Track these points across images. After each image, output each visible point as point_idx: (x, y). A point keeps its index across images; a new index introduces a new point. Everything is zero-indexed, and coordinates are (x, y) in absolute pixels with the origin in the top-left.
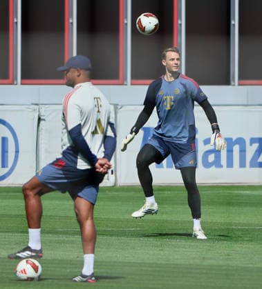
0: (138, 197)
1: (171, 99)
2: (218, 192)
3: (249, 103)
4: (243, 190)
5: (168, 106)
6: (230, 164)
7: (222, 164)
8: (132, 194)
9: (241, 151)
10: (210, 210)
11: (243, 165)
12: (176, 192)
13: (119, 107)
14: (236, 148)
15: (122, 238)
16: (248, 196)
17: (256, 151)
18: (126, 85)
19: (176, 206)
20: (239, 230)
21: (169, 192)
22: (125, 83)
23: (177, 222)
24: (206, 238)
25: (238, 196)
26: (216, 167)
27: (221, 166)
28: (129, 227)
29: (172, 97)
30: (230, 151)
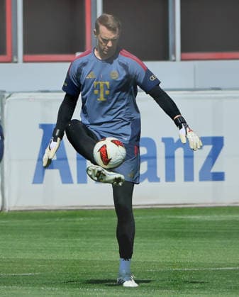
0: (37, 227)
1: (105, 85)
2: (153, 217)
3: (197, 87)
4: (190, 214)
5: (102, 95)
6: (170, 176)
7: (158, 176)
8: (27, 222)
9: (186, 157)
10: (142, 244)
11: (189, 177)
12: (92, 219)
13: (7, 95)
14: (179, 153)
15: (14, 287)
16: (198, 222)
17: (209, 157)
18: (17, 62)
19: (92, 239)
20: (185, 272)
21: (82, 219)
22: (15, 60)
23: (93, 263)
24: (136, 285)
25: (183, 223)
26: (150, 180)
27: (158, 180)
28: (24, 272)
29: (107, 83)
30: (170, 158)
